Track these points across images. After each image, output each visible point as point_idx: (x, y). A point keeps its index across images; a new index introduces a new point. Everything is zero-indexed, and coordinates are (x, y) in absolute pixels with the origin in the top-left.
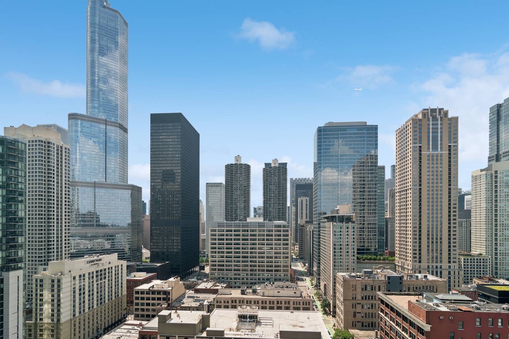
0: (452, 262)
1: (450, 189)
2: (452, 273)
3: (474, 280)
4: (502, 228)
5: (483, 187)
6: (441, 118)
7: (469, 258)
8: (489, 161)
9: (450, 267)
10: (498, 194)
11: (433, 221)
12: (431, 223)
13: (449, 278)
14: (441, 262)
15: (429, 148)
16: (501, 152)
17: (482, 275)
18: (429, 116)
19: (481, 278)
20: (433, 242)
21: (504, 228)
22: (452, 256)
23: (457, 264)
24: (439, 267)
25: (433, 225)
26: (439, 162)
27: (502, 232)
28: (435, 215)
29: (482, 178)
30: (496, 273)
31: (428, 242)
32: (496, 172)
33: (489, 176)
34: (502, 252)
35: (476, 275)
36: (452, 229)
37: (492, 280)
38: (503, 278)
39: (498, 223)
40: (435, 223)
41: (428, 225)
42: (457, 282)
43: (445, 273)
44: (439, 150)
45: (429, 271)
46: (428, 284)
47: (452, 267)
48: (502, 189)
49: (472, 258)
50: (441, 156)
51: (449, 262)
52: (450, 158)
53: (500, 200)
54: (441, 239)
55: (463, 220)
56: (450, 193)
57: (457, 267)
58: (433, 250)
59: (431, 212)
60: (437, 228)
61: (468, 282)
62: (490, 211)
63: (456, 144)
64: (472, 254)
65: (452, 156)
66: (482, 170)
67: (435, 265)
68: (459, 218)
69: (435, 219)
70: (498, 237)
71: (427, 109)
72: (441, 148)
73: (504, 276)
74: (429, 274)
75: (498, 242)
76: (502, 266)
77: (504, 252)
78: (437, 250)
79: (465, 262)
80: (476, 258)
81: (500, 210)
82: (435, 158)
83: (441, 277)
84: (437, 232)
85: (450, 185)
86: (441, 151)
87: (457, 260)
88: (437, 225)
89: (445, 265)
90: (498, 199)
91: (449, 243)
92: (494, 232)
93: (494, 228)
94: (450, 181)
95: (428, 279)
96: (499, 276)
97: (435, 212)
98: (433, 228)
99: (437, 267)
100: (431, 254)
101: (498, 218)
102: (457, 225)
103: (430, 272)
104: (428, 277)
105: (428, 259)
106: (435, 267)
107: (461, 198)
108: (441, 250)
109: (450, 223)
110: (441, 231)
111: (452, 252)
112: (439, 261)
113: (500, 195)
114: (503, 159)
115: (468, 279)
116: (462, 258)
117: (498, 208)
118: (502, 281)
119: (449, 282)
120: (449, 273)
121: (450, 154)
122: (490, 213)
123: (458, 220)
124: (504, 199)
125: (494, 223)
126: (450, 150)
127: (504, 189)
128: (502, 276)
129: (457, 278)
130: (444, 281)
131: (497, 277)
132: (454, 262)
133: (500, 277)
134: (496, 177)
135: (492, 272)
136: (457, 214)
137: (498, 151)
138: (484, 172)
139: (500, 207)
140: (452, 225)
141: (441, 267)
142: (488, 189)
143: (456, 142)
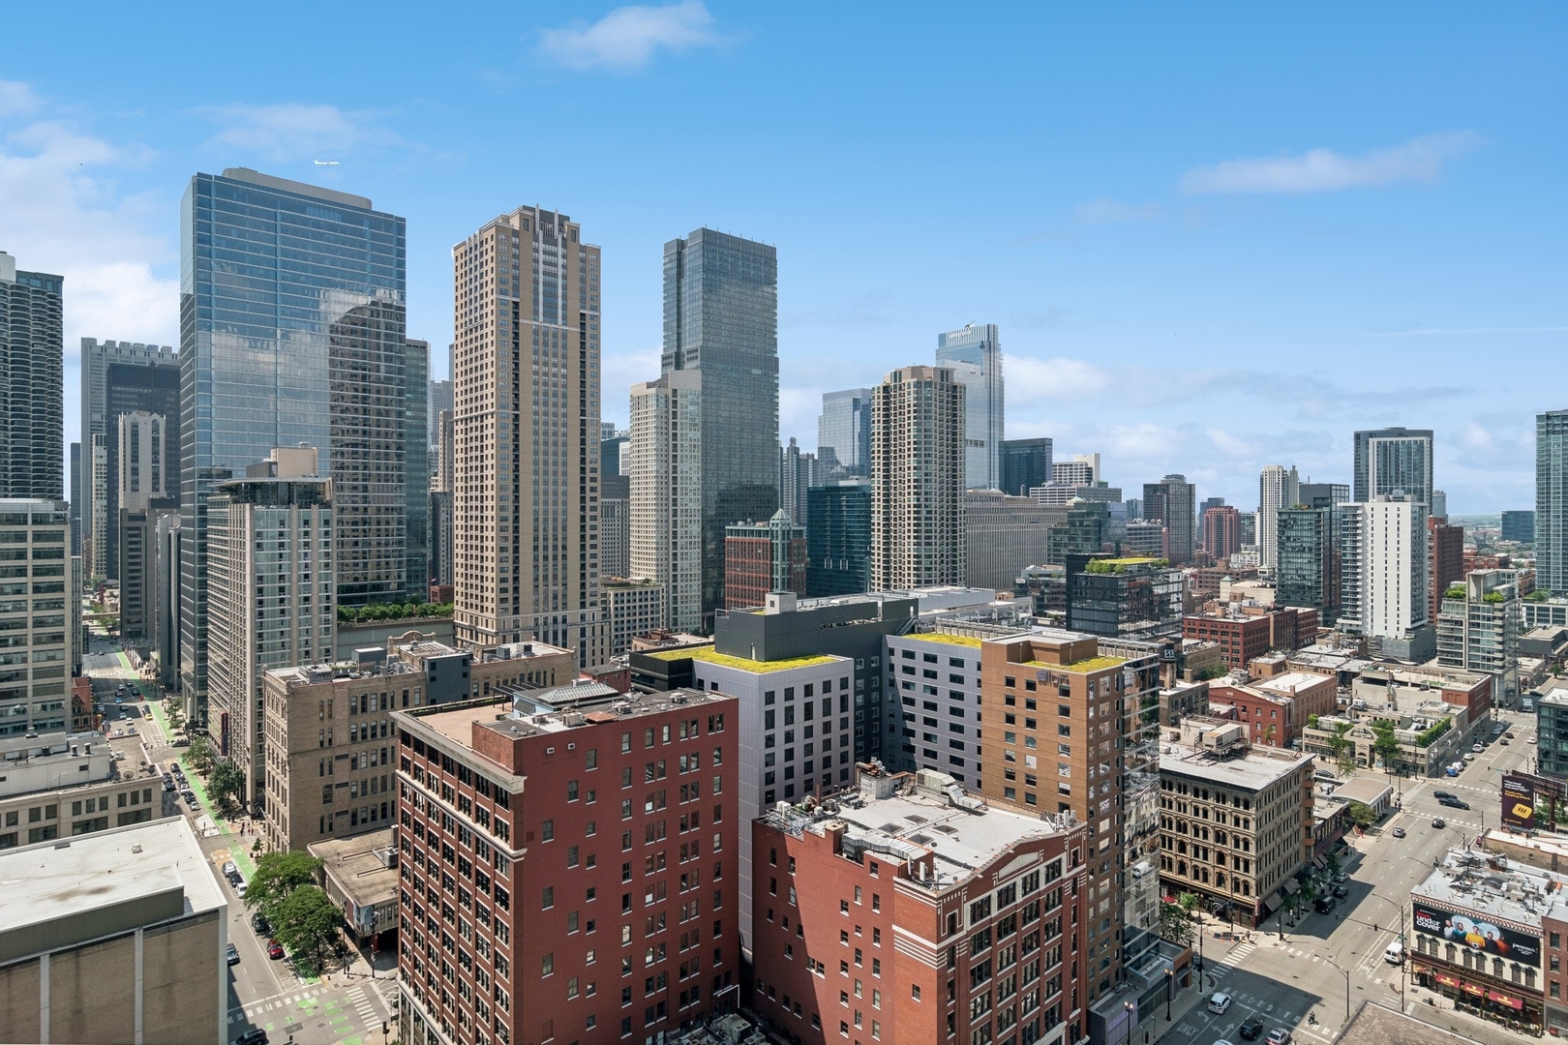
0: (588, 604)
1: (583, 423)
2: (589, 632)
3: (634, 642)
4: (684, 518)
5: (652, 423)
6: (563, 239)
7: (625, 592)
8: (663, 365)
9: (583, 617)
10: (679, 443)
11: (546, 503)
12: (541, 507)
13: (583, 644)
14: (565, 606)
15: (536, 313)
16: (684, 350)
17: (649, 630)
18: (537, 229)
19: (645, 637)
20: (546, 558)
21: (689, 518)
22: (588, 590)
23: (598, 610)
24: (560, 620)
25: (546, 512)
26: (560, 351)
27: (685, 529)
28: (551, 488)
29: (649, 403)
30: (675, 623)
31: (536, 559)
32: (675, 391)
33: (662, 401)
34: (684, 573)
35: (637, 631)
36: (588, 523)
37: (667, 638)
38: (686, 631)
39: (679, 508)
40: (551, 508)
41: (536, 512)
42: (598, 652)
43: (574, 634)
44: (560, 321)
45: (536, 634)
46: (533, 668)
47: (589, 618)
48: (684, 432)
49: (631, 591)
50: (565, 336)
51: (583, 605)
52: (583, 344)
53: (682, 456)
54: (564, 548)
55: (616, 500)
56: (583, 432)
57: (599, 617)
58: (546, 577)
59: (541, 478)
60: (555, 520)
61: (623, 649)
62: (664, 480)
63: (595, 313)
64: (632, 582)
65: (589, 342)
66: (649, 385)
67: (551, 614)
68: (604, 496)
69: (551, 498)
70: (679, 540)
71: (533, 210)
72: (564, 317)
73: (689, 626)
74: (537, 640)
75: (679, 551)
76: (684, 605)
77: (689, 573)
78: (555, 577)
79: (616, 602)
80: (637, 590)
81: (682, 478)
82: (551, 340)
83: (565, 646)
84: (555, 529)
85: (583, 413)
86: (563, 324)
87: (599, 599)
88: (555, 513)
89: (573, 613)
90: (679, 453)
91: (583, 557)
92: (671, 529)
93: (671, 519)
94: (583, 403)
95: (533, 655)
96: (679, 627)
97: (551, 478)
98: (546, 520)
99: (555, 620)
100: (541, 588)
101: (679, 497)
102: (598, 513)
103: (541, 635)
104: (534, 650)
105: (536, 602)
106: (550, 620)
107: (611, 449)
108: (565, 578)
109: (583, 508)
110: (564, 529)
111: (589, 580)
112: (560, 606)
113: (682, 445)
114: (688, 365)
115: (623, 643)
116: (611, 592)
117: (679, 475)
118: (684, 638)
119: (583, 654)
120: (583, 634)
121: (583, 335)
122: (664, 486)
123: (601, 500)
124: (688, 453)
125: (671, 508)
126: (583, 325)
127: (688, 431)
128: (685, 627)
129: (598, 642)
130: (569, 653)
131: (676, 630)
132: (593, 604)
133: (682, 630)
134: (674, 402)
135: (668, 619)
136: (598, 484)
137: (679, 346)
138: (653, 390)
139: (682, 472)
140: (589, 513)
141: (564, 621)
142: (660, 431)
143: (596, 308)
